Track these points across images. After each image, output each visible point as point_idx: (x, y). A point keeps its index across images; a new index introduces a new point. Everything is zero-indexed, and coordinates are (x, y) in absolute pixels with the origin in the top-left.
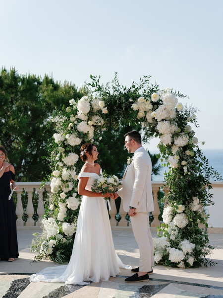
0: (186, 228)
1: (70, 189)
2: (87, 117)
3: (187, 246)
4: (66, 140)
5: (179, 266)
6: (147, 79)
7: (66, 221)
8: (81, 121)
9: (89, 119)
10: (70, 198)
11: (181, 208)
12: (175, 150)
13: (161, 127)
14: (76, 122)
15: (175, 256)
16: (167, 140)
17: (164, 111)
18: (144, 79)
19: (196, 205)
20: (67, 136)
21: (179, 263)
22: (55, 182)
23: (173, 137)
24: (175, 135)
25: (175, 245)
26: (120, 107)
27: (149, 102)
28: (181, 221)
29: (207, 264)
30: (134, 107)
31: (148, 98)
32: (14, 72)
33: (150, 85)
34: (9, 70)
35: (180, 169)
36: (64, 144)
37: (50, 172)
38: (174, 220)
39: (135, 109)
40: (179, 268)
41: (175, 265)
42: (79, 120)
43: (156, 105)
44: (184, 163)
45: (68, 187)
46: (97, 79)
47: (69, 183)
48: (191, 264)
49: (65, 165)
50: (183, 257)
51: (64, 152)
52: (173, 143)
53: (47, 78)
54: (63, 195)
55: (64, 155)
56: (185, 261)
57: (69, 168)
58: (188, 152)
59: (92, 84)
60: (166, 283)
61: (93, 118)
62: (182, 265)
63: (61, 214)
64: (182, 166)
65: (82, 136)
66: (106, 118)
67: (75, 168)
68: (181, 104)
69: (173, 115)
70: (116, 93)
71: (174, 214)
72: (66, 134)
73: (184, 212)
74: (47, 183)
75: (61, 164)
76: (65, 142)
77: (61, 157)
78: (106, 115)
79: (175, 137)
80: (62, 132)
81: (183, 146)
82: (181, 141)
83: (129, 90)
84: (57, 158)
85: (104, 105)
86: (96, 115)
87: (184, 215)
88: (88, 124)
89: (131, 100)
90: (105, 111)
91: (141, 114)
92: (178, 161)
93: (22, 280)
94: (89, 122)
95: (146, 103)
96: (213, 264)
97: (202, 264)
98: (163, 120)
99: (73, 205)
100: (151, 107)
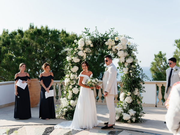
0: (131, 103)
1: (74, 84)
2: (83, 49)
3: (132, 112)
4: (72, 60)
5: (128, 122)
6: (113, 30)
7: (72, 99)
8: (80, 50)
9: (84, 50)
10: (74, 88)
11: (129, 93)
12: (126, 65)
13: (119, 54)
14: (77, 51)
15: (126, 117)
16: (122, 60)
17: (121, 46)
18: (111, 30)
19: (136, 92)
20: (73, 58)
21: (128, 120)
22: (67, 80)
23: (125, 58)
24: (126, 58)
25: (126, 111)
26: (99, 43)
27: (114, 41)
28: (129, 100)
29: (142, 121)
30: (106, 43)
31: (114, 39)
32: (47, 28)
33: (114, 33)
34: (44, 27)
35: (129, 75)
36: (72, 62)
37: (64, 75)
38: (126, 99)
39: (106, 45)
40: (128, 123)
41: (126, 122)
42: (79, 50)
43: (117, 43)
44: (131, 71)
45: (73, 83)
46: (88, 30)
47: (74, 81)
48: (134, 121)
49: (72, 72)
50: (130, 118)
51: (72, 66)
52: (125, 61)
53: (63, 31)
54: (71, 87)
55: (71, 67)
56: (131, 120)
57: (74, 73)
58: (133, 66)
59: (85, 32)
60: (122, 130)
61: (86, 49)
62: (129, 121)
63: (70, 96)
64: (130, 73)
65: (80, 58)
66: (92, 49)
67: (77, 73)
68: (129, 42)
69: (126, 48)
70: (97, 37)
71: (125, 96)
72: (72, 57)
73: (130, 95)
74: (63, 81)
75: (70, 72)
76: (72, 61)
77: (70, 68)
78: (92, 47)
79: (127, 58)
80: (70, 56)
81: (130, 63)
82: (129, 61)
83: (104, 35)
84: (68, 69)
85: (91, 43)
86: (87, 47)
87: (130, 97)
88: (83, 52)
89: (105, 40)
90: (92, 45)
91: (109, 47)
92: (128, 70)
93: (50, 128)
94: (84, 51)
95: (112, 41)
96: (145, 121)
97: (139, 121)
98: (120, 50)
99: (75, 92)
100: (114, 43)
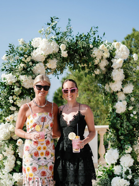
2: (44, 59)
7: (15, 172)
8: (37, 63)
16: (118, 87)
44: (131, 108)
52: (122, 90)
85: (65, 48)
91: (96, 62)
94: (49, 64)
98: (118, 69)
